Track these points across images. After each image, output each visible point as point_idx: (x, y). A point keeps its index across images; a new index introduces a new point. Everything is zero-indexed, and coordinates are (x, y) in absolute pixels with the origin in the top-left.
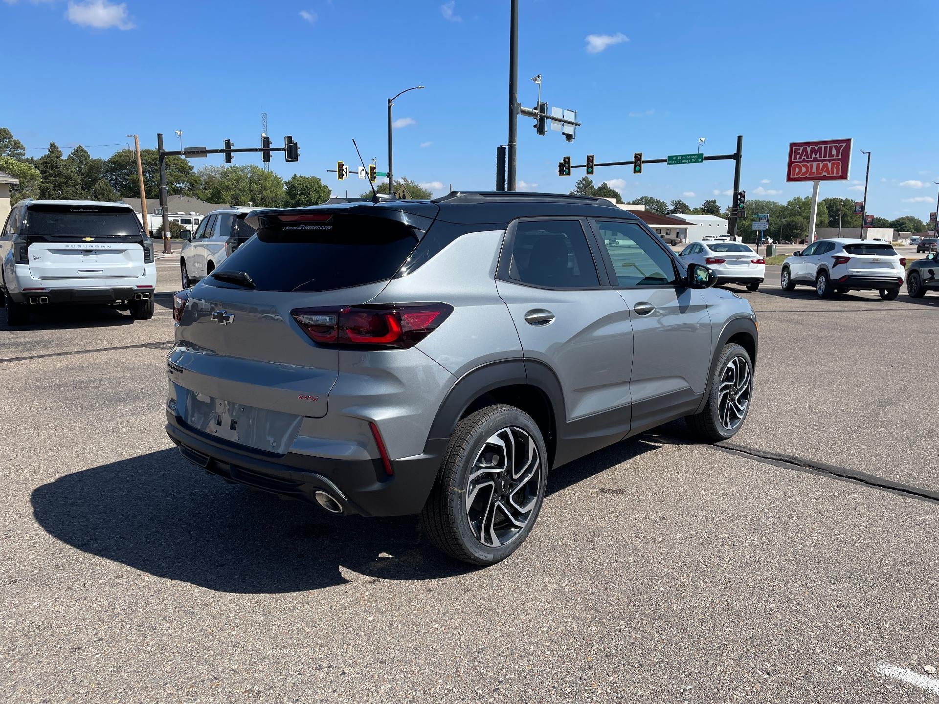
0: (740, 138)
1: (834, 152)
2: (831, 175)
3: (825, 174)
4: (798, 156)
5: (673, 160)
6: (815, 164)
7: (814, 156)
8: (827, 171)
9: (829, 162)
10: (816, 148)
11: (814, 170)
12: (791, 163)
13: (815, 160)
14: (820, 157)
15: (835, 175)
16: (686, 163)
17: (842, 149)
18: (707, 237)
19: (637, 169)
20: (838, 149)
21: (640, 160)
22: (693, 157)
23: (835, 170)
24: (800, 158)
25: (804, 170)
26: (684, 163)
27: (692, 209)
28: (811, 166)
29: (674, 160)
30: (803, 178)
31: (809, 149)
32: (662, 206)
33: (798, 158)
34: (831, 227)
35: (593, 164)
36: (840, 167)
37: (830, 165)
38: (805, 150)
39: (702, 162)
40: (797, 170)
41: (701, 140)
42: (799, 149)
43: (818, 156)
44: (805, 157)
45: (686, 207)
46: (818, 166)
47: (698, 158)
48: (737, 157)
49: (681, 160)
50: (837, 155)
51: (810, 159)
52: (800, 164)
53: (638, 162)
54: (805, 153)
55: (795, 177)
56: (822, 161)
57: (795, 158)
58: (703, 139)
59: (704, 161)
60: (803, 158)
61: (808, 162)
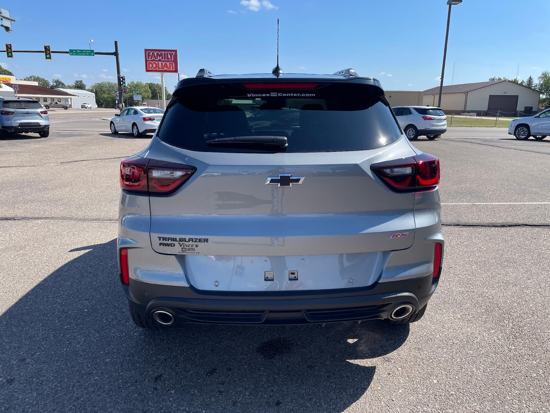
0: (116, 42)
1: (169, 57)
2: (169, 70)
3: (166, 69)
4: (150, 57)
5: (72, 52)
6: (160, 63)
7: (159, 58)
8: (167, 67)
9: (168, 62)
10: (160, 53)
11: (160, 66)
12: (146, 61)
13: (160, 60)
14: (162, 59)
15: (171, 70)
16: (83, 55)
17: (173, 55)
18: (84, 104)
19: (48, 56)
20: (171, 55)
21: (49, 50)
22: (87, 52)
23: (171, 67)
24: (151, 58)
25: (154, 66)
26: (81, 55)
27: (66, 85)
28: (158, 63)
29: (74, 53)
30: (155, 70)
31: (155, 54)
32: (46, 83)
33: (150, 58)
34: (152, 99)
35: (11, 50)
36: (174, 65)
37: (168, 64)
38: (153, 54)
39: (93, 55)
40: (151, 65)
41: (91, 41)
42: (150, 53)
43: (161, 58)
44: (154, 58)
45: (63, 84)
46: (162, 64)
47: (91, 53)
48: (116, 54)
49: (79, 53)
50: (171, 59)
51: (157, 60)
52: (152, 62)
53: (47, 51)
54: (153, 56)
55: (150, 69)
56: (164, 61)
57: (149, 58)
58: (92, 41)
59: (95, 55)
60: (153, 58)
61: (156, 61)
